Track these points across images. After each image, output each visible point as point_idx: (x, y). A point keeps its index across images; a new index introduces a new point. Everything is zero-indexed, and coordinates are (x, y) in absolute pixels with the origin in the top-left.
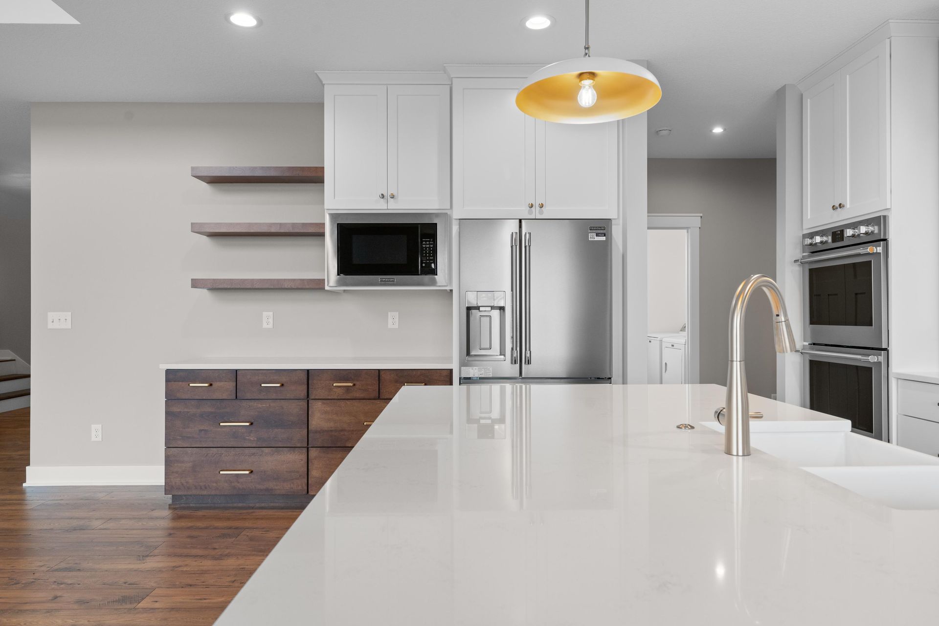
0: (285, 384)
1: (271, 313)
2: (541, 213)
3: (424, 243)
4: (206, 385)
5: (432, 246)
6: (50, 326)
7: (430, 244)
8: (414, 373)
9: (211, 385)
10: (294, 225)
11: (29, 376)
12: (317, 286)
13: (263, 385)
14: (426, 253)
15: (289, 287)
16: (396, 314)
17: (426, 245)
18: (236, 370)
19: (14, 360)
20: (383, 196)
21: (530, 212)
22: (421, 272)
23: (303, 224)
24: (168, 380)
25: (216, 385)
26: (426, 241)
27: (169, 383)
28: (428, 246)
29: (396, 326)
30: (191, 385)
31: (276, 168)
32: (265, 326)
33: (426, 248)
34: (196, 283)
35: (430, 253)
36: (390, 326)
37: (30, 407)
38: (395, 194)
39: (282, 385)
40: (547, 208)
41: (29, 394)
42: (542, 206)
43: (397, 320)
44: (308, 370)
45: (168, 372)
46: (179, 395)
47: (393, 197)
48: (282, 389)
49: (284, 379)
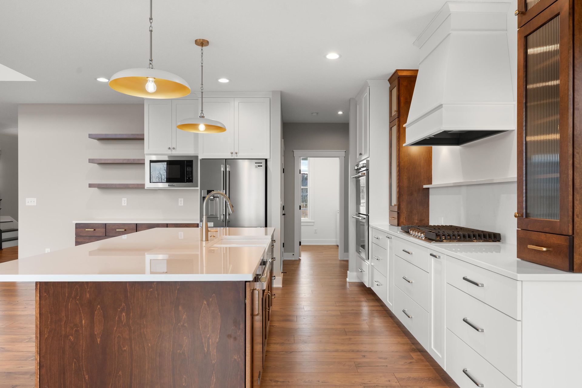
0: (127, 230)
1: (126, 199)
2: (237, 156)
3: (187, 169)
4: (93, 230)
5: (191, 170)
6: (27, 204)
7: (190, 169)
8: (182, 225)
9: (95, 230)
10: (134, 160)
11: (17, 230)
12: (141, 187)
13: (117, 230)
14: (188, 173)
15: (132, 187)
16: (182, 199)
17: (189, 169)
18: (106, 224)
19: (13, 221)
20: (170, 148)
21: (232, 156)
22: (186, 181)
23: (138, 159)
24: (76, 228)
25: (97, 230)
26: (188, 168)
27: (77, 229)
28: (189, 170)
29: (182, 205)
30: (86, 230)
31: (126, 135)
32: (123, 204)
33: (188, 171)
34: (91, 186)
35: (190, 173)
36: (180, 205)
37: (18, 246)
38: (175, 147)
39: (125, 230)
40: (239, 154)
41: (17, 239)
42: (236, 153)
43: (182, 202)
44: (137, 224)
45: (76, 224)
46: (81, 234)
47: (174, 149)
48: (125, 232)
49: (126, 228)
